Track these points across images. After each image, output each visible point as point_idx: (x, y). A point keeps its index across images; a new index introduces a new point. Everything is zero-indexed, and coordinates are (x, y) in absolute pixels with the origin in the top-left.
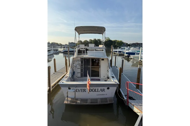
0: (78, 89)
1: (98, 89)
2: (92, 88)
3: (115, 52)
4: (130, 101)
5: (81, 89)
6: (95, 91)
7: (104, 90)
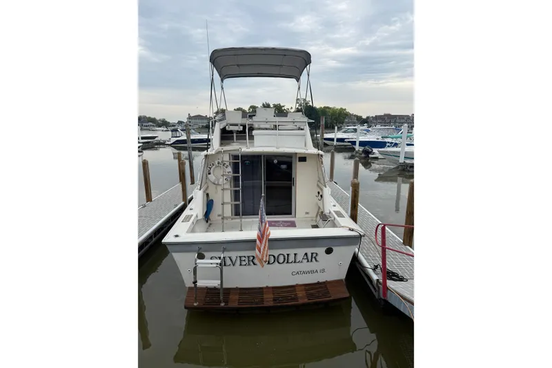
0: (230, 258)
1: (295, 254)
2: (276, 253)
3: (326, 142)
4: (390, 284)
5: (240, 257)
6: (287, 260)
7: (314, 257)
